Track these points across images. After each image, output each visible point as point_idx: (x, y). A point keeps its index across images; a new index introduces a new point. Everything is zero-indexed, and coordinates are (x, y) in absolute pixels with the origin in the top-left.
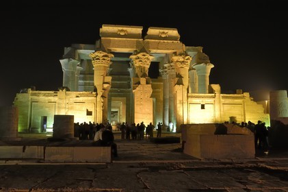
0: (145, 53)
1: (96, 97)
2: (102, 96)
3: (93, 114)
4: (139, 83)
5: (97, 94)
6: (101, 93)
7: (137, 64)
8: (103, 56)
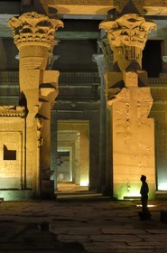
0: (134, 16)
1: (25, 117)
2: (38, 116)
3: (19, 156)
4: (121, 85)
5: (26, 111)
6: (36, 110)
7: (116, 40)
8: (40, 24)
